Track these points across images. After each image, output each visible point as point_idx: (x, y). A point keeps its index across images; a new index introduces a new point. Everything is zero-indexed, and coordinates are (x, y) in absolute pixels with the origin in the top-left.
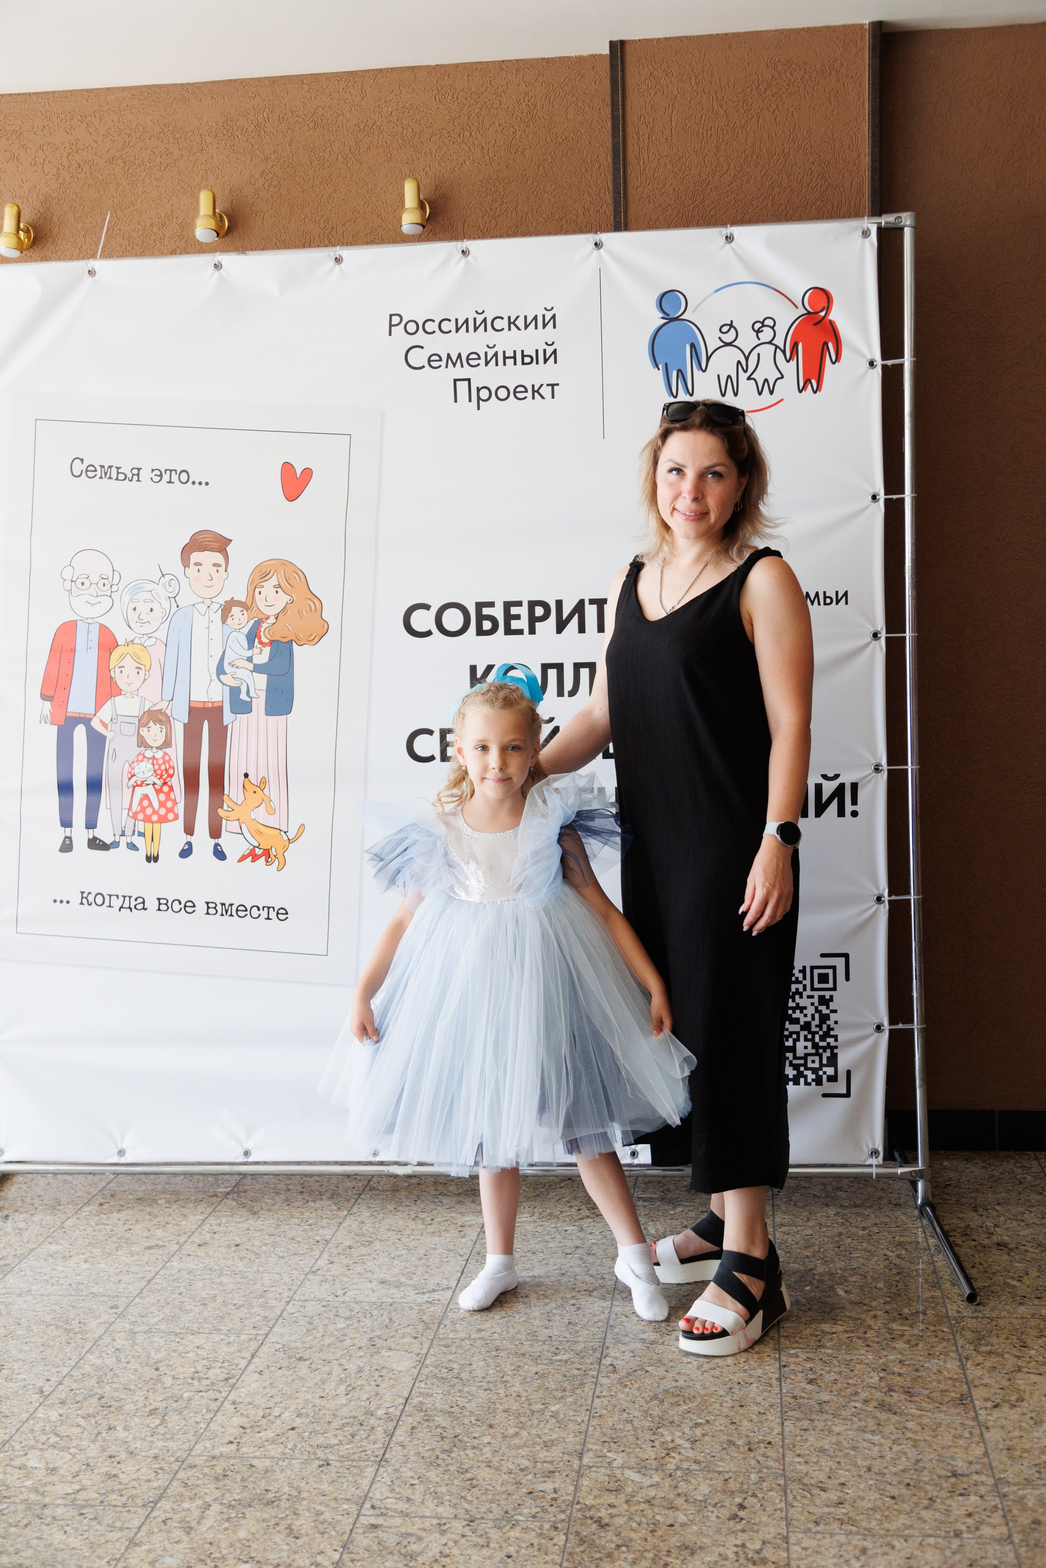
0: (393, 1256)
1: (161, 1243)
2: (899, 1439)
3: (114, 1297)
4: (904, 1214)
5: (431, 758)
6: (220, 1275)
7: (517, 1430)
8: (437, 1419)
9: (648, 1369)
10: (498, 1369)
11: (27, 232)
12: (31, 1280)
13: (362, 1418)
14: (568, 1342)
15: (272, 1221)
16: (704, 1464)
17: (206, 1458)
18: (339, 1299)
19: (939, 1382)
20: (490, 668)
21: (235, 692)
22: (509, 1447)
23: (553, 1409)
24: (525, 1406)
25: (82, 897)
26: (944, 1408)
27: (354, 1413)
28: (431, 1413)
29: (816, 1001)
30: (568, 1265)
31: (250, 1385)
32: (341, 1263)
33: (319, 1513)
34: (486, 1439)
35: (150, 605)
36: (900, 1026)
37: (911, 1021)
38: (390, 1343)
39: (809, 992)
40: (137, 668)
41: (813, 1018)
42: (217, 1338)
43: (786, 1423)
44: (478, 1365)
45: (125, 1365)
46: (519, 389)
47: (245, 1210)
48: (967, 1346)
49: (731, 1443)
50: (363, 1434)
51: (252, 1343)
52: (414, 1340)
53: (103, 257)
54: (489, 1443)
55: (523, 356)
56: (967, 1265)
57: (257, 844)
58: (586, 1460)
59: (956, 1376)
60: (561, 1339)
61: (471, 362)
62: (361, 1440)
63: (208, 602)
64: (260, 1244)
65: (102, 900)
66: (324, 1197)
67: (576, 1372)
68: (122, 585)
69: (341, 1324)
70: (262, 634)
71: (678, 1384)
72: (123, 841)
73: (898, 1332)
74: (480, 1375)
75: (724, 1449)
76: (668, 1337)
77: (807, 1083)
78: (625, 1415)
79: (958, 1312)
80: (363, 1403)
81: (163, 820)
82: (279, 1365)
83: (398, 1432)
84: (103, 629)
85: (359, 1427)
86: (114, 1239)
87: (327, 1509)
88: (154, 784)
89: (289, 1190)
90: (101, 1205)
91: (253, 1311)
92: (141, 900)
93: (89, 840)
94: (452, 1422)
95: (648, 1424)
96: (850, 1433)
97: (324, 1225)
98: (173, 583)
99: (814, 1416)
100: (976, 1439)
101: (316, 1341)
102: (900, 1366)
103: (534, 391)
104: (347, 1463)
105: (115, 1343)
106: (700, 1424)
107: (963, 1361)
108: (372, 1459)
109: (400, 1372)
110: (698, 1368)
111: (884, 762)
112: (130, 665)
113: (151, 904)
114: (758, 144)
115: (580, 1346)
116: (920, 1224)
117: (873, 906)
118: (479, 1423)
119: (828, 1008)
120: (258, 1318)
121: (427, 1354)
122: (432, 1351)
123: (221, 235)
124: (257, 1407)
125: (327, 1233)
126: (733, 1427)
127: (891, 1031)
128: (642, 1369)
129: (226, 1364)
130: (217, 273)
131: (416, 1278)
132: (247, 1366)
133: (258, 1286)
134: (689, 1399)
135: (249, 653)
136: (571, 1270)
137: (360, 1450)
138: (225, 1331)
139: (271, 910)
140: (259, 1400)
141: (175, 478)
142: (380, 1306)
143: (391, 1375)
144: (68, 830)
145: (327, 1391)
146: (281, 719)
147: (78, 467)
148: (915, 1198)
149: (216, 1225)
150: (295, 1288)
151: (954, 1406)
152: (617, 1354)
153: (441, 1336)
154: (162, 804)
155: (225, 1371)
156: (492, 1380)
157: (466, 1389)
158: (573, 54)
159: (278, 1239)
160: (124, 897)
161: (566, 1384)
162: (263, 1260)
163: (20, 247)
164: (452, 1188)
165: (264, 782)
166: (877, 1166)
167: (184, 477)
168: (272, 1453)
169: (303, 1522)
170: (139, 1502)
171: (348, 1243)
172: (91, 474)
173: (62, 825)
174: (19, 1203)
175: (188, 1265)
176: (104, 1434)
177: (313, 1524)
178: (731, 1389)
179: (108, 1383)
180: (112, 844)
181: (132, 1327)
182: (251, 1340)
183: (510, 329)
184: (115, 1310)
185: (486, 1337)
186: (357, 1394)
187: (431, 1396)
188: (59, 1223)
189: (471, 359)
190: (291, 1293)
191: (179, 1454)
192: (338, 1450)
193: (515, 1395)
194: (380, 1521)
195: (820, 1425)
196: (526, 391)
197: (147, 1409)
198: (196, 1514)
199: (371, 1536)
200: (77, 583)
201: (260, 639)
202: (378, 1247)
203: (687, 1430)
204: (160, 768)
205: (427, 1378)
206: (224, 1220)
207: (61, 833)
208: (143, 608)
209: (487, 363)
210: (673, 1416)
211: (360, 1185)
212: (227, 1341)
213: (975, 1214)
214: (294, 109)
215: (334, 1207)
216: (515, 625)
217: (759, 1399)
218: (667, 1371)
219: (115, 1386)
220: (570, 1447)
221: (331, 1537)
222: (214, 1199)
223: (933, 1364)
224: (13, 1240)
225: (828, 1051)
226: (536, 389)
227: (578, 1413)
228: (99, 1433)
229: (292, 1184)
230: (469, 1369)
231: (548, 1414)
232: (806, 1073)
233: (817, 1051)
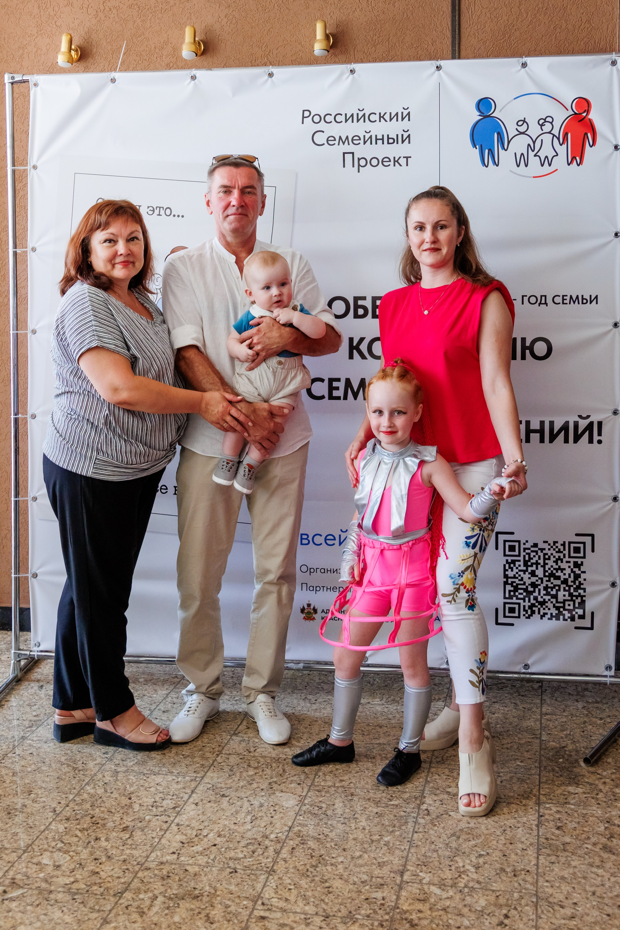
5: (323, 396)
7: (361, 853)
8: (309, 843)
9: (452, 812)
10: (351, 809)
11: (76, 51)
13: (260, 839)
16: (483, 886)
17: (157, 863)
18: (251, 754)
20: (362, 339)
22: (355, 865)
23: (386, 839)
24: (368, 836)
27: (255, 836)
28: (306, 838)
29: (572, 565)
31: (189, 813)
33: (227, 907)
34: (340, 859)
38: (283, 787)
39: (567, 559)
41: (570, 576)
42: (170, 778)
43: (540, 857)
44: (339, 805)
45: (109, 794)
46: (384, 160)
49: (503, 870)
50: (260, 851)
51: (193, 783)
52: (298, 786)
53: (121, 70)
54: (342, 862)
55: (388, 138)
58: (405, 877)
61: (355, 142)
62: (259, 855)
67: (403, 812)
69: (251, 772)
71: (472, 826)
74: (340, 813)
75: (497, 874)
77: (565, 620)
78: (433, 846)
80: (262, 829)
82: (208, 800)
83: (283, 851)
85: (258, 846)
87: (233, 904)
91: (195, 760)
94: (319, 845)
95: (448, 853)
98: (159, 279)
101: (234, 783)
103: (395, 161)
104: (249, 872)
105: (104, 779)
106: (483, 855)
108: (265, 869)
109: (287, 808)
115: (407, 795)
117: (611, 503)
118: (336, 847)
119: (580, 570)
120: (198, 765)
121: (306, 796)
122: (309, 794)
123: (199, 55)
124: (193, 828)
126: (504, 858)
128: (448, 813)
129: (175, 797)
130: (193, 82)
132: (188, 799)
134: (477, 836)
137: (257, 862)
138: (175, 774)
140: (195, 824)
143: (281, 810)
145: (239, 820)
153: (316, 784)
156: (347, 816)
157: (329, 822)
161: (396, 822)
163: (71, 61)
166: (611, 677)
167: (168, 212)
168: (200, 862)
169: (217, 912)
170: (111, 892)
176: (93, 843)
177: (223, 914)
178: (504, 830)
182: (192, 780)
183: (380, 121)
185: (346, 785)
187: (306, 826)
189: (355, 139)
190: (221, 749)
191: (139, 860)
192: (243, 862)
193: (361, 828)
194: (266, 914)
196: (390, 161)
198: (148, 903)
199: (260, 924)
203: (473, 859)
205: (305, 813)
209: (365, 142)
212: (176, 781)
217: (523, 839)
219: (102, 809)
220: (396, 867)
221: (234, 923)
225: (579, 598)
226: (396, 159)
227: (402, 843)
228: (89, 842)
230: (332, 808)
231: (382, 843)
232: (564, 612)
233: (572, 598)
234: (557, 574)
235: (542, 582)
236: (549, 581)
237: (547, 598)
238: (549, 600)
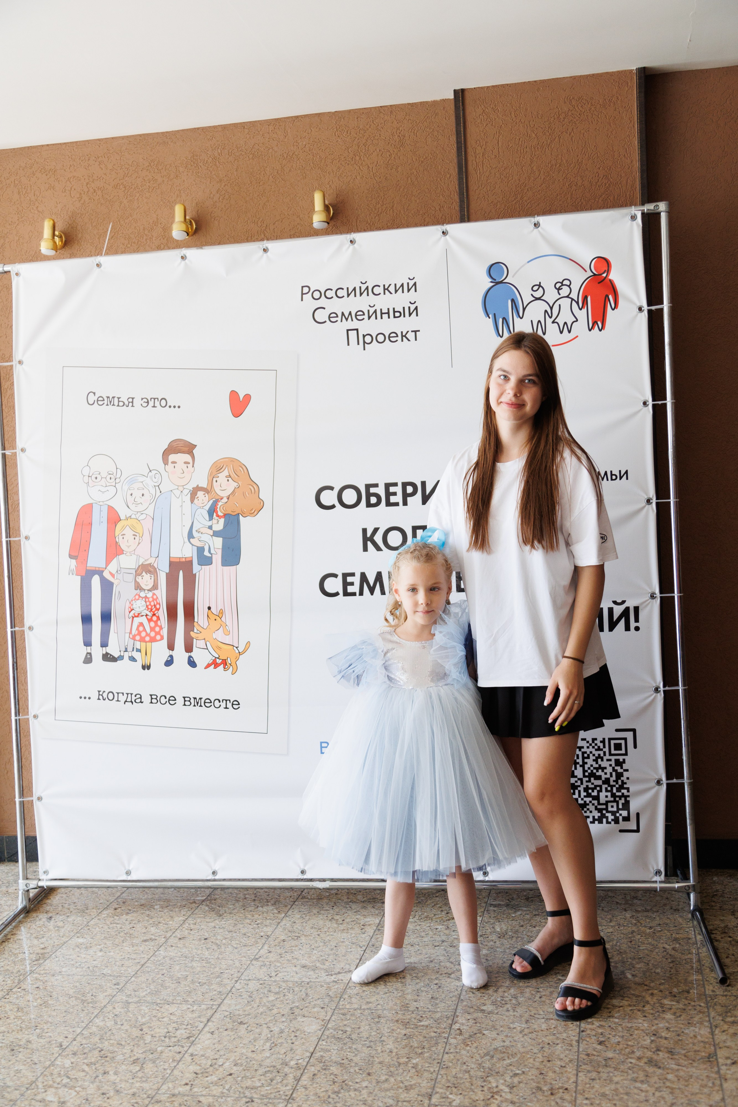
0: (313, 947)
1: (153, 937)
2: (660, 1087)
3: (117, 977)
4: (681, 917)
5: (337, 594)
6: (192, 961)
7: (387, 1077)
8: (331, 1068)
9: (485, 1032)
10: (378, 1031)
11: (60, 237)
12: (62, 964)
13: (279, 1067)
14: (430, 1011)
15: (231, 921)
16: (517, 1105)
17: (168, 1095)
18: (272, 979)
19: (694, 1044)
20: (376, 530)
21: (200, 550)
22: (380, 1090)
23: (414, 1061)
24: (395, 1059)
25: (99, 695)
26: (695, 1064)
27: (274, 1064)
28: (328, 1064)
29: (613, 763)
30: (436, 954)
31: (204, 1042)
32: (276, 952)
34: (365, 1084)
35: (142, 492)
36: (675, 781)
37: (682, 777)
38: (305, 1012)
39: (607, 757)
40: (134, 535)
41: (611, 775)
42: (185, 1007)
43: (580, 1074)
44: (365, 1028)
45: (119, 1026)
46: (391, 335)
47: (214, 913)
48: (717, 1017)
49: (539, 1089)
50: (279, 1079)
51: (209, 1011)
52: (320, 1009)
53: (107, 254)
54: (366, 1087)
55: (394, 312)
56: (723, 956)
57: (217, 656)
58: (434, 1100)
59: (707, 1040)
60: (425, 1010)
61: (358, 317)
62: (277, 1084)
63: (181, 489)
64: (222, 938)
65: (112, 696)
66: (269, 903)
67: (433, 1034)
68: (122, 478)
69: (272, 998)
70: (218, 509)
71: (505, 1044)
72: (126, 655)
73: (668, 1007)
74: (365, 1036)
75: (533, 1093)
76: (501, 1009)
77: (608, 822)
78: (465, 1067)
79: (713, 991)
80: (281, 1056)
81: (153, 640)
82: (225, 1028)
83: (303, 1078)
84: (111, 510)
85: (277, 1074)
86: (122, 934)
88: (147, 615)
89: (246, 898)
90: (116, 909)
91: (212, 987)
92: (139, 696)
93: (103, 655)
94: (342, 1070)
95: (480, 1074)
96: (625, 1082)
97: (268, 924)
98: (157, 476)
99: (600, 1069)
100: (717, 1088)
101: (253, 1009)
102: (667, 1032)
103: (402, 336)
104: (266, 1100)
105: (114, 1011)
106: (518, 1074)
107: (713, 1028)
108: (283, 1097)
109: (309, 1033)
110: (521, 1032)
111: (657, 591)
112: (129, 533)
113: (146, 699)
114: (560, 156)
115: (438, 1015)
116: (691, 925)
117: (652, 695)
118: (361, 1072)
119: (622, 768)
120: (214, 993)
121: (329, 1020)
122: (333, 1018)
123: (190, 234)
124: (207, 1058)
125: (269, 930)
126: (541, 1077)
127: (668, 784)
128: (481, 1033)
129: (189, 1027)
130: (183, 262)
131: (327, 964)
132: (204, 1028)
133: (217, 969)
134: (512, 1055)
135: (210, 523)
136: (437, 958)
137: (276, 1090)
138: (191, 1002)
139: (228, 702)
140: (210, 1053)
141: (157, 403)
142: (300, 984)
143: (303, 1035)
144: (89, 648)
145: (257, 1047)
146: (233, 568)
147: (92, 398)
148: (689, 905)
149: (193, 924)
150: (242, 970)
151: (704, 1063)
152: (464, 1021)
153: (341, 1007)
154: (152, 629)
155: (188, 1032)
156: (373, 1039)
157: (354, 1047)
158: (430, 100)
159: (234, 934)
160: (128, 694)
161: (425, 1044)
162: (223, 950)
163: (55, 248)
164: (360, 897)
165: (222, 612)
166: (661, 882)
167: (163, 403)
168: (214, 1093)
171: (283, 938)
172: (100, 403)
173: (85, 645)
174: (60, 908)
175: (170, 953)
176: (100, 1077)
178: (542, 1048)
179: (107, 1040)
180: (118, 657)
181: (127, 999)
182: (208, 1009)
183: (384, 294)
184: (117, 987)
185: (373, 1007)
186: (277, 1049)
187: (329, 1051)
188: (85, 923)
189: (359, 315)
190: (240, 974)
191: (150, 1092)
192: (261, 1091)
193: (388, 1051)
195: (604, 1076)
196: (397, 336)
197: (132, 1059)
200: (92, 478)
201: (217, 513)
202: (303, 941)
203: (508, 1079)
204: (150, 605)
205: (328, 1037)
206: (199, 920)
207: (84, 650)
208: (137, 494)
209: (369, 318)
210: (499, 1068)
211: (295, 894)
212: (191, 1010)
213: (733, 917)
214: (239, 146)
215: (276, 911)
216: (393, 499)
217: (562, 1056)
218: (498, 1034)
219: (111, 1042)
220: (423, 1091)
222: (194, 905)
223: (690, 1031)
224: (53, 935)
225: (623, 799)
226: (404, 334)
227: (432, 1065)
228: (97, 1076)
229: (248, 894)
230: (358, 1031)
231: (410, 1065)
232: (607, 815)
233: (615, 799)
234: (597, 774)
235: (582, 783)
236: (589, 781)
237: (588, 800)
238: (590, 802)
